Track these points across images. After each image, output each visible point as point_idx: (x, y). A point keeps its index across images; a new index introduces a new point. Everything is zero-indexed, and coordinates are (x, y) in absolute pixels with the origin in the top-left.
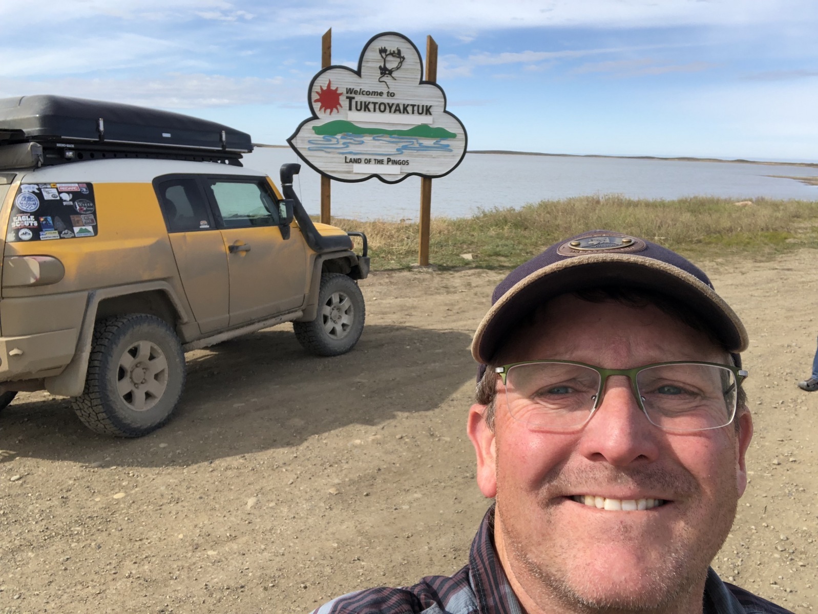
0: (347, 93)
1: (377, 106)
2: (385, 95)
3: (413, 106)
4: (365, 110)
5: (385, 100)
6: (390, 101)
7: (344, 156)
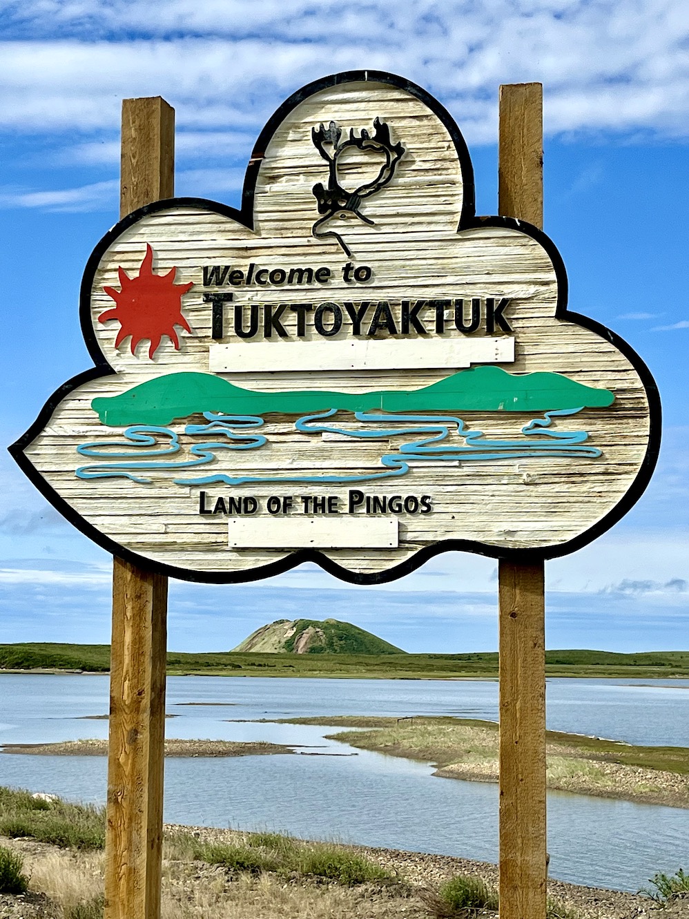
0: (207, 283)
1: (311, 318)
2: (338, 281)
3: (440, 305)
4: (268, 335)
5: (339, 293)
6: (356, 295)
7: (197, 492)
